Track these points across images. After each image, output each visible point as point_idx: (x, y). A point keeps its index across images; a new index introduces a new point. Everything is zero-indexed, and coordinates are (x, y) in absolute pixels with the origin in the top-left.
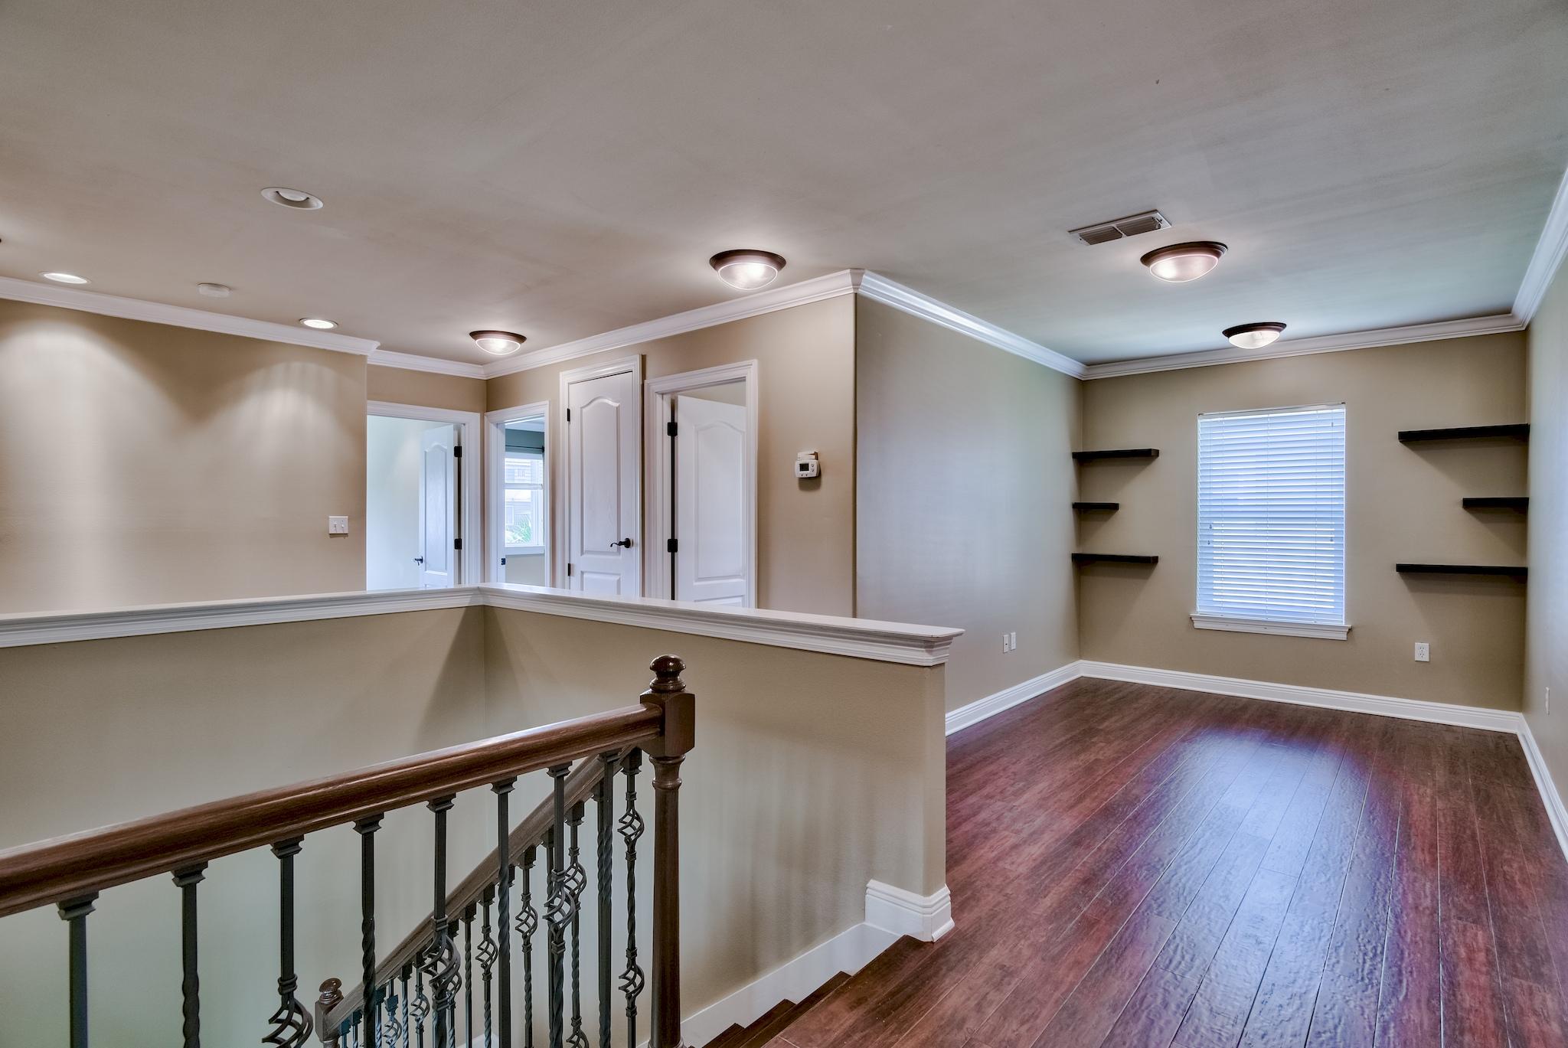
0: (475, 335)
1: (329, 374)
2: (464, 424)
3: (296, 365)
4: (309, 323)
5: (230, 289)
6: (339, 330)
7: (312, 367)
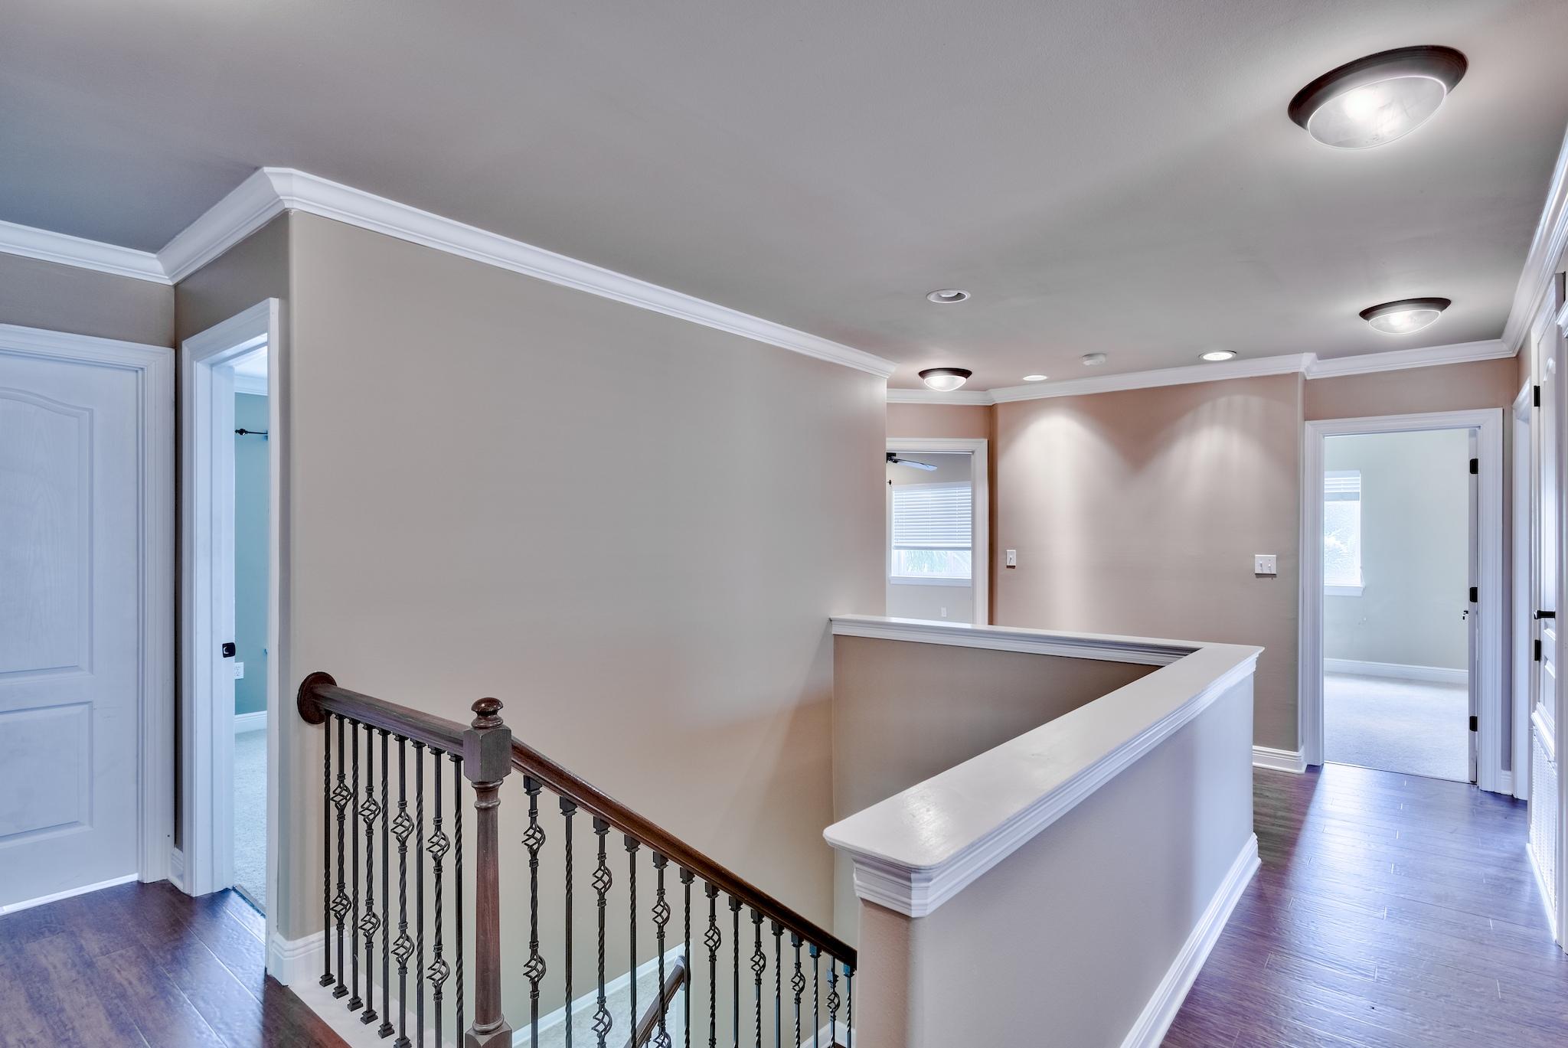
0: (1366, 314)
1: (1256, 402)
2: (1480, 427)
3: (1222, 401)
4: (1208, 357)
5: (1105, 354)
6: (1238, 355)
7: (1238, 399)
